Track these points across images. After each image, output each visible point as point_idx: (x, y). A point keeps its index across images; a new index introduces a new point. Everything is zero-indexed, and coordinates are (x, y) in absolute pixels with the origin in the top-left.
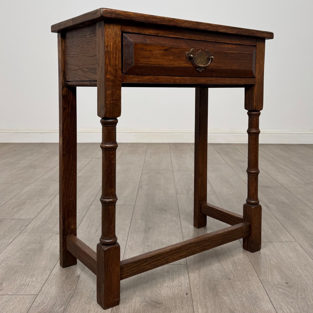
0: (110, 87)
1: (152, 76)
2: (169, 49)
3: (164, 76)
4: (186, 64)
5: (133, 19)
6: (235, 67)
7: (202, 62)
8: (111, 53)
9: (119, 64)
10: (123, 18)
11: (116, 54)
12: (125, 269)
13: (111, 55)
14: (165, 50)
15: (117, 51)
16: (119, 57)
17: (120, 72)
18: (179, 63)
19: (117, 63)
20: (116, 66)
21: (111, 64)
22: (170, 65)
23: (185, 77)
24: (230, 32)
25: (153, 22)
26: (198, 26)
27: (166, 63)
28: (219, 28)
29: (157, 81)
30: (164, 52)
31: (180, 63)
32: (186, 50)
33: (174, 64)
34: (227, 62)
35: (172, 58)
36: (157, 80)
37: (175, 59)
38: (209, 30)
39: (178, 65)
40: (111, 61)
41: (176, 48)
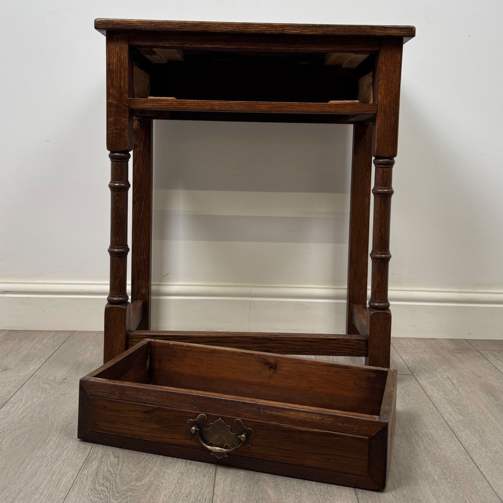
0: (113, 113)
5: (138, 28)
8: (115, 73)
9: (124, 85)
10: (123, 28)
11: (121, 73)
13: (115, 75)
15: (122, 70)
16: (125, 77)
17: (126, 96)
19: (122, 85)
20: (120, 87)
21: (114, 85)
23: (231, 102)
25: (168, 29)
26: (245, 29)
28: (287, 28)
29: (181, 106)
40: (114, 82)
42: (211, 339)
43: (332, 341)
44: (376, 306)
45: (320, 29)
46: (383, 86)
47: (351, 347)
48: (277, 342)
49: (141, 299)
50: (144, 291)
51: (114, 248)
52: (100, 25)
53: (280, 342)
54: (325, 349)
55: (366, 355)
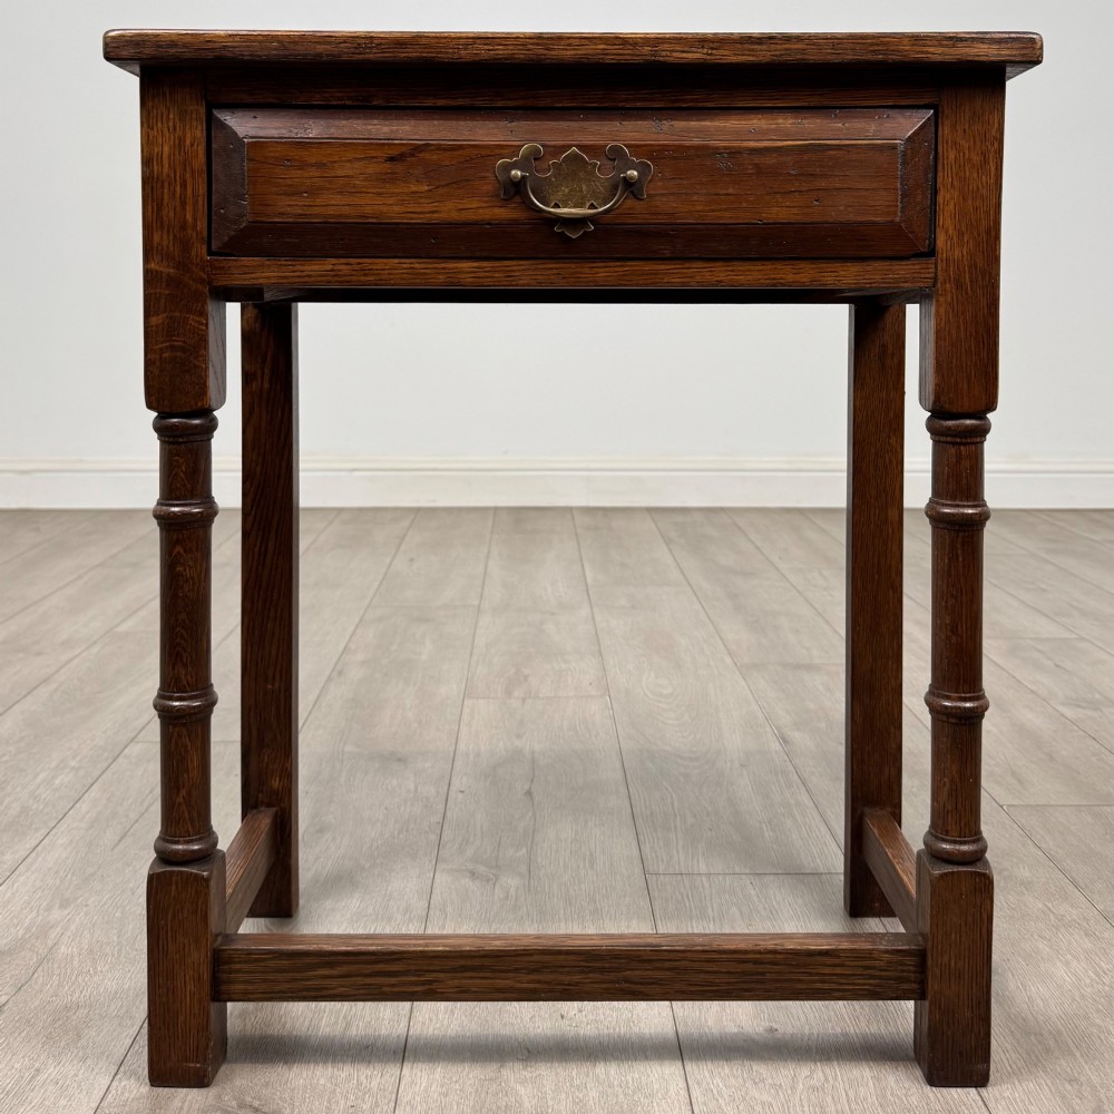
0: (163, 301)
1: (343, 261)
2: (413, 155)
3: (396, 261)
4: (497, 211)
5: (230, 55)
6: (782, 212)
7: (583, 198)
8: (166, 185)
9: (195, 220)
10: (188, 55)
11: (184, 185)
12: (238, 966)
13: (166, 191)
14: (391, 159)
15: (188, 175)
16: (195, 196)
17: (200, 250)
18: (461, 207)
19: (189, 217)
20: (183, 227)
21: (165, 219)
22: (416, 216)
23: (508, 263)
24: (733, 59)
25: (320, 55)
26: (546, 52)
27: (396, 208)
28: (666, 46)
29: (362, 278)
30: (388, 165)
31: (469, 206)
32: (497, 151)
33: (433, 212)
34: (731, 191)
35: (426, 188)
36: (366, 275)
37: (441, 191)
38: (608, 59)
39: (455, 216)
40: (164, 213)
41: (445, 150)
42: (463, 962)
43: (819, 958)
44: (947, 852)
45: (764, 47)
46: (952, 207)
47: (878, 973)
48: (658, 965)
49: (269, 805)
50: (276, 783)
51: (171, 699)
52: (118, 50)
53: (667, 964)
54: (799, 981)
55: (919, 995)
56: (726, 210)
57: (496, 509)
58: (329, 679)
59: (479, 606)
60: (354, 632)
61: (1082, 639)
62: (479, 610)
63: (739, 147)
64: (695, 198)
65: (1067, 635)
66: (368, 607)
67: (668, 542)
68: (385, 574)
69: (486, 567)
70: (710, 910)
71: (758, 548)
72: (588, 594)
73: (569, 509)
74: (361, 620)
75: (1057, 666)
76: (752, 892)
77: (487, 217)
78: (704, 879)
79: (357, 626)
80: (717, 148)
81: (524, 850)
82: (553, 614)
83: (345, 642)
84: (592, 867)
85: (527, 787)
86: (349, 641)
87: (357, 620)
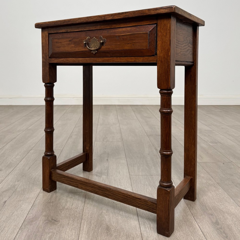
1: (65, 59)
2: (72, 40)
3: (71, 58)
4: (84, 49)
6: (127, 47)
7: (95, 46)
11: (46, 47)
13: (44, 48)
14: (70, 41)
17: (48, 57)
18: (79, 49)
20: (46, 54)
22: (73, 50)
23: (86, 58)
24: (117, 18)
26: (88, 20)
27: (70, 49)
28: (106, 17)
30: (69, 42)
32: (83, 39)
33: (75, 50)
34: (119, 44)
35: (74, 46)
36: (67, 61)
37: (76, 46)
38: (98, 20)
39: (78, 50)
40: (44, 51)
45: (122, 15)
56: (118, 47)
57: (101, 105)
58: (69, 138)
59: (98, 124)
60: (74, 129)
61: (214, 130)
62: (98, 125)
63: (120, 35)
64: (113, 45)
65: (211, 129)
66: (76, 124)
67: (134, 111)
68: (80, 118)
69: (99, 116)
70: (142, 182)
71: (151, 113)
72: (119, 122)
73: (115, 105)
74: (75, 126)
75: (209, 135)
76: (150, 179)
77: (82, 50)
78: (141, 176)
79: (74, 128)
80: (116, 35)
81: (106, 171)
82: (112, 125)
83: (72, 130)
84: (119, 174)
85: (107, 159)
86: (73, 131)
87: (74, 126)
